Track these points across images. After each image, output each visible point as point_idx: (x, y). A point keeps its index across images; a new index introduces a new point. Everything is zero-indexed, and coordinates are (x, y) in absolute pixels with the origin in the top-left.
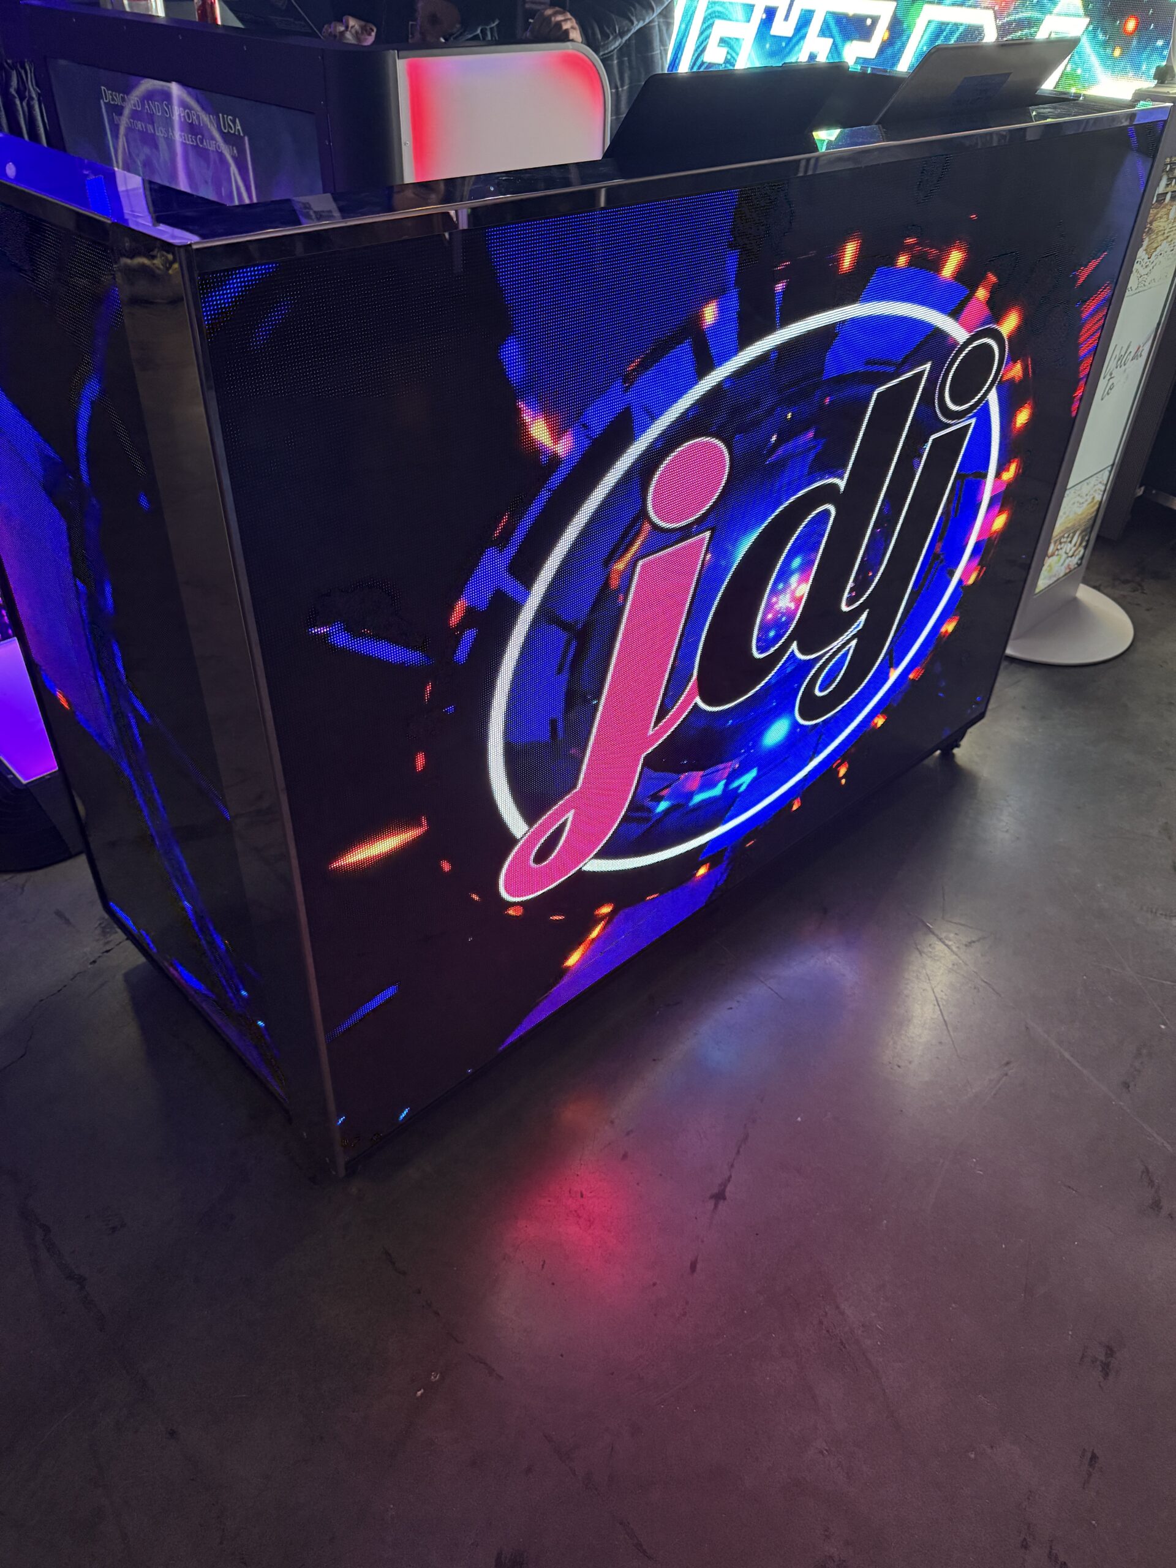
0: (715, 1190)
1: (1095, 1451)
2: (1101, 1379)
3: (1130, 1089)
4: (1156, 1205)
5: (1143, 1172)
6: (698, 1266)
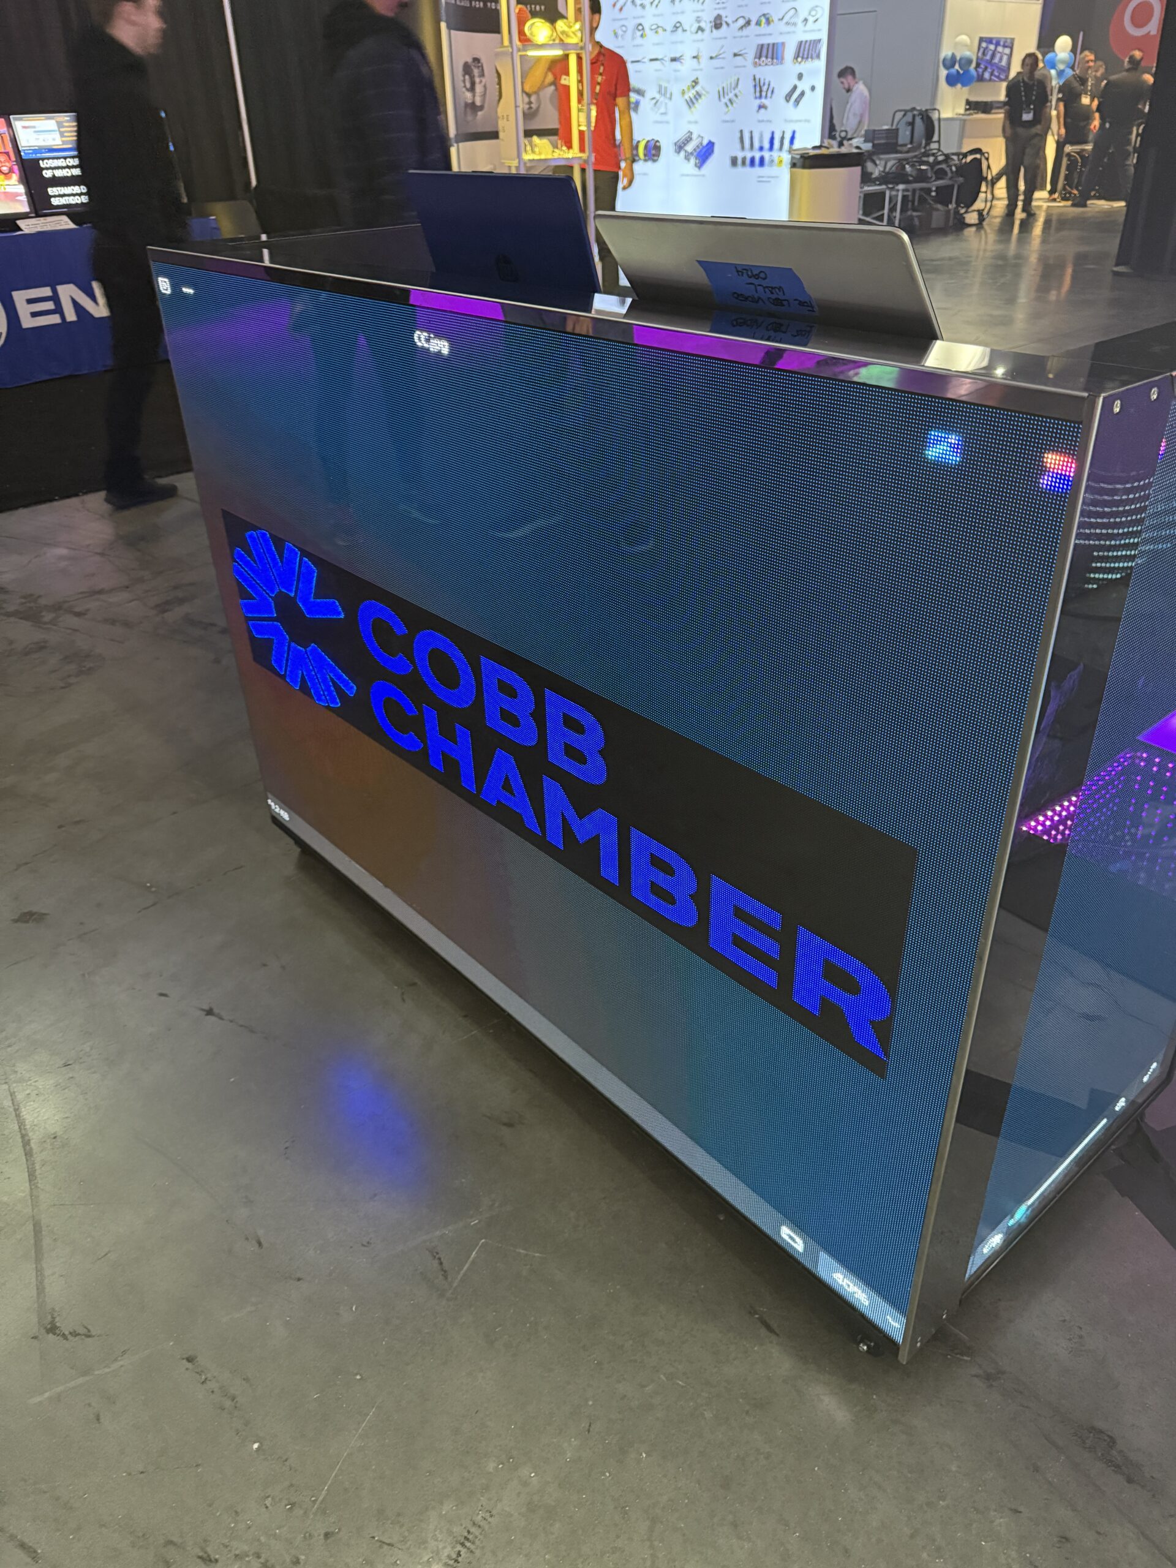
0: (216, 1011)
3: (185, 1361)
6: (163, 998)
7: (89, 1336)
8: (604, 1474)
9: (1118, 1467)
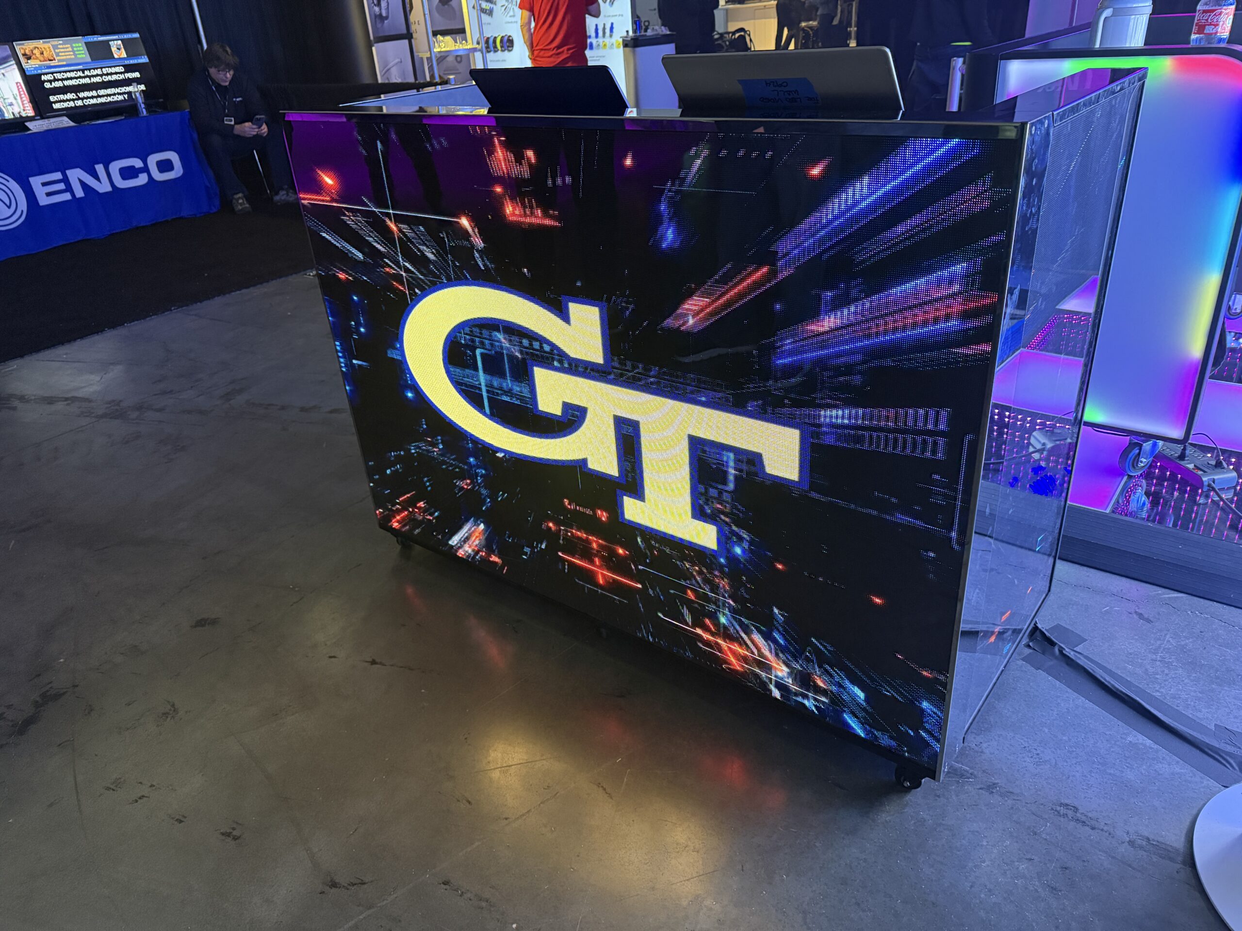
0: (378, 660)
1: (183, 823)
2: (222, 831)
3: (442, 885)
4: (334, 885)
5: (362, 880)
6: (333, 659)
7: (364, 884)
8: (762, 892)
9: (1084, 822)
